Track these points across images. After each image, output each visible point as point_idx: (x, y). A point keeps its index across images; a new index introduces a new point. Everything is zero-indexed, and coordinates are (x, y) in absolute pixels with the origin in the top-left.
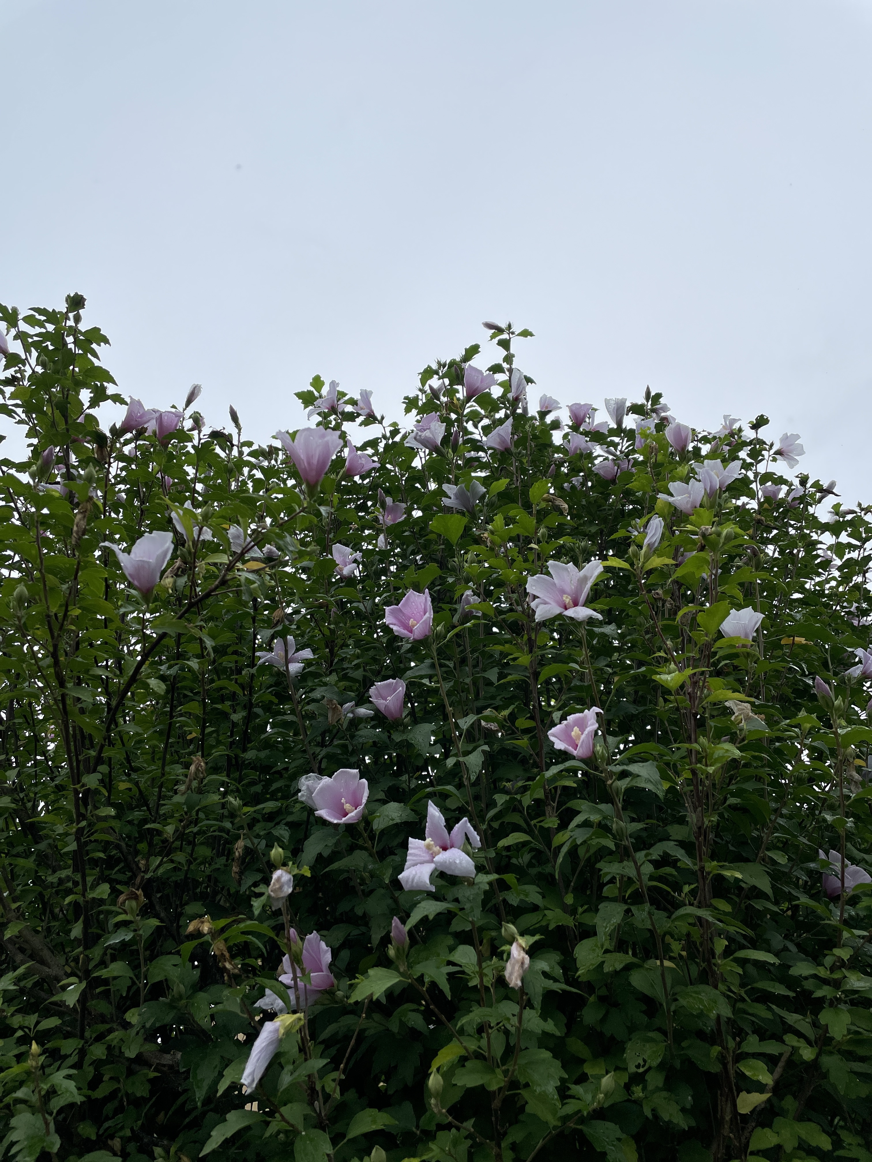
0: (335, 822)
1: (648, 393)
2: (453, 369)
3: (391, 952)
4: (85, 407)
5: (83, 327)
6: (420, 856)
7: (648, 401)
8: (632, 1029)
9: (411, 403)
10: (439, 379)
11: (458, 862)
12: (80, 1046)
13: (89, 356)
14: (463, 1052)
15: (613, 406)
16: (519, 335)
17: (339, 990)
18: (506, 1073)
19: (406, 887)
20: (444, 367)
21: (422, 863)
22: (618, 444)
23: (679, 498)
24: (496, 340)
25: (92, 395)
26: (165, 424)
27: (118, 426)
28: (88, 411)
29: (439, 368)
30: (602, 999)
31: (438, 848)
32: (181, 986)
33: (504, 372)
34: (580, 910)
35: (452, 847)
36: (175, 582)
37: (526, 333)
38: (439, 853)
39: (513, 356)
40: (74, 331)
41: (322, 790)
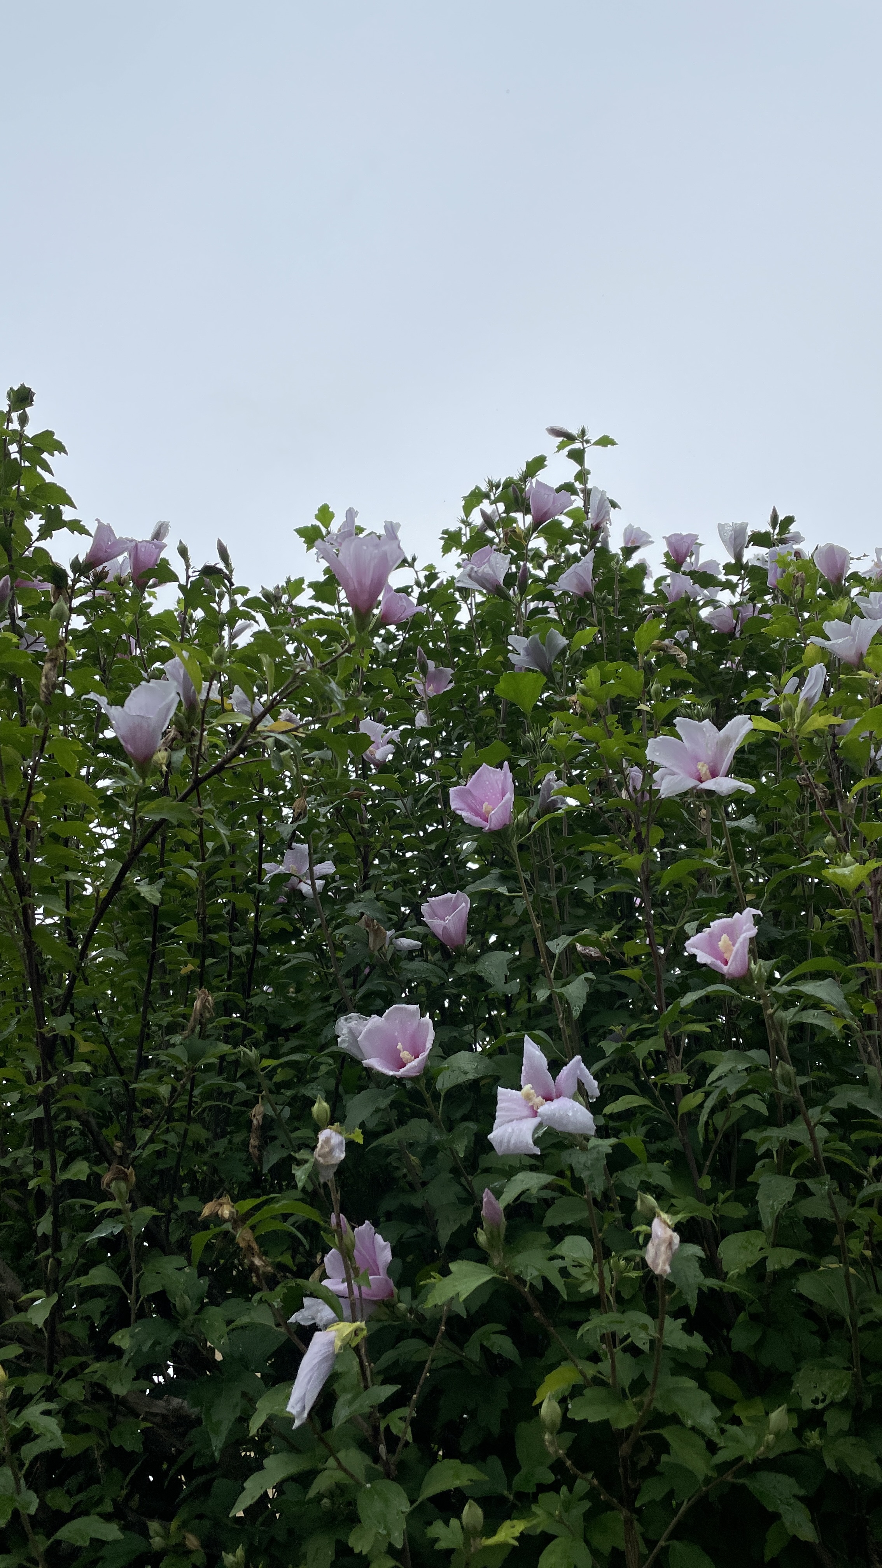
0: (391, 1073)
1: (775, 517)
2: (511, 489)
3: (482, 1238)
4: (34, 538)
5: (30, 431)
6: (514, 1110)
7: (774, 528)
8: (798, 1358)
9: (451, 540)
10: (491, 504)
11: (570, 1114)
12: (49, 1383)
13: (39, 469)
14: (578, 1380)
15: (729, 533)
16: (596, 443)
17: (400, 1301)
18: (639, 1406)
19: (499, 1150)
20: (497, 487)
21: (521, 1119)
22: (737, 585)
23: (840, 641)
24: (566, 451)
25: (43, 522)
26: (141, 557)
27: (81, 559)
28: (37, 544)
29: (491, 490)
30: (754, 1318)
31: (540, 1098)
32: (186, 1297)
33: (577, 494)
34: (721, 1197)
35: (558, 1097)
36: (169, 757)
37: (605, 441)
38: (542, 1104)
39: (588, 472)
40: (19, 437)
41: (370, 1032)
